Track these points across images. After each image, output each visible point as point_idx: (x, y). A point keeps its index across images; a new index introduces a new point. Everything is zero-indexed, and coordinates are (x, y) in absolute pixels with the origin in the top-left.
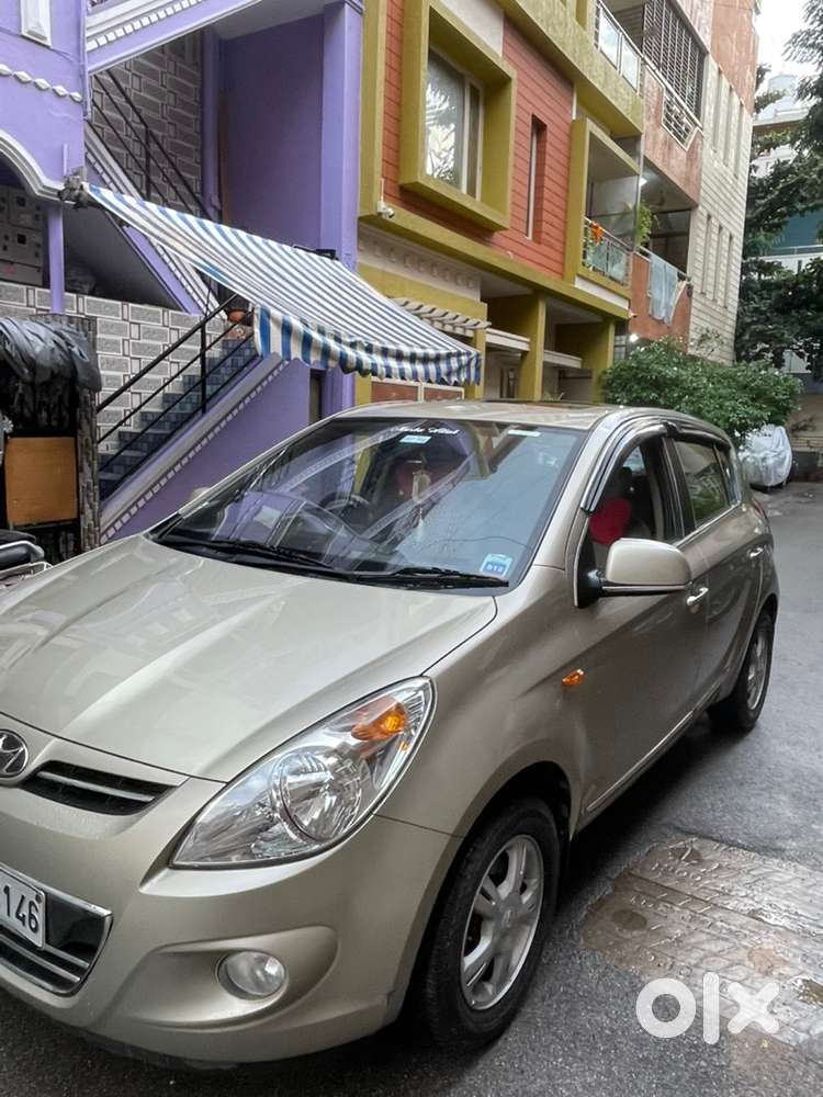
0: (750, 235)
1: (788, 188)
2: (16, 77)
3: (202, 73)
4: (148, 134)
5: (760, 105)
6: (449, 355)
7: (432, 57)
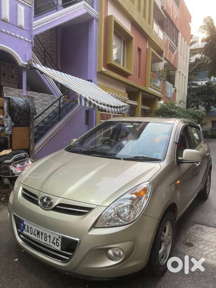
0: (190, 76)
1: (199, 65)
2: (16, 36)
3: (57, 35)
4: (45, 51)
5: (192, 44)
6: (122, 106)
7: (115, 33)
